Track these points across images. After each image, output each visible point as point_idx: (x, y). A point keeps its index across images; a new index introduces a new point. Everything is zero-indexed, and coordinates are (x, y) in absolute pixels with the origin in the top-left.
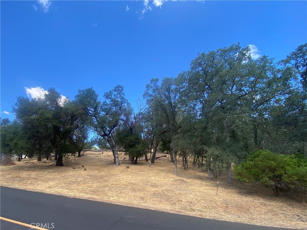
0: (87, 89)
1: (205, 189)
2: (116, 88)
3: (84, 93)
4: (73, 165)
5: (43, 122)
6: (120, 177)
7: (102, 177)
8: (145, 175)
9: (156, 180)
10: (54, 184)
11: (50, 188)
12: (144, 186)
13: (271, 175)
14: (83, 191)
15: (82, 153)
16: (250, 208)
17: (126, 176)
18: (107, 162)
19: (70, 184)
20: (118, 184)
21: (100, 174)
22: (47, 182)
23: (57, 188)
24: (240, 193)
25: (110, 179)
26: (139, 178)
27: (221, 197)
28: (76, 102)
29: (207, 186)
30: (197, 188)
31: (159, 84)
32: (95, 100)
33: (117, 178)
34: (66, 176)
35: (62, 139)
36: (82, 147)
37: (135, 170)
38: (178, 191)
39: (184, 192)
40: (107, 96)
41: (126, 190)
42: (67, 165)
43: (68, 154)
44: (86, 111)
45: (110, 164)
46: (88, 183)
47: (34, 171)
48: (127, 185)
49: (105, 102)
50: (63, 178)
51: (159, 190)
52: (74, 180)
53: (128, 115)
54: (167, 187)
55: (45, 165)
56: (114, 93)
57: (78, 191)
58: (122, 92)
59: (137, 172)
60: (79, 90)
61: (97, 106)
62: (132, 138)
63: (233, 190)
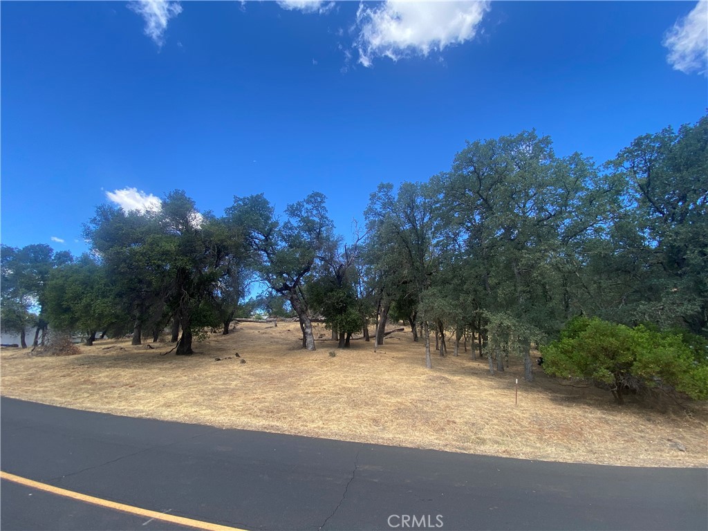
0: (252, 197)
1: (490, 394)
2: (311, 197)
3: (245, 204)
4: (217, 354)
5: (155, 260)
6: (320, 375)
7: (282, 377)
8: (369, 369)
9: (393, 380)
10: (176, 396)
11: (170, 406)
12: (373, 394)
13: (611, 363)
14: (247, 411)
15: (231, 326)
16: (582, 429)
17: (333, 374)
18: (287, 344)
19: (213, 395)
20: (320, 392)
21: (276, 371)
22: (160, 392)
23: (185, 405)
24: (554, 400)
25: (299, 380)
26: (360, 377)
27: (525, 410)
28: (229, 221)
29: (492, 387)
30: (475, 393)
31: (395, 194)
32: (268, 218)
33: (314, 378)
34: (201, 377)
35: (192, 296)
36: (232, 314)
37: (348, 359)
38: (444, 402)
39: (454, 403)
40: (293, 211)
41: (338, 405)
42: (202, 353)
43: (206, 328)
44: (247, 240)
45: (293, 349)
46: (253, 393)
47: (127, 368)
48: (339, 394)
49: (289, 222)
50: (195, 382)
51: (407, 400)
52: (221, 387)
53: (332, 248)
54: (419, 394)
55: (151, 353)
56: (306, 206)
57: (235, 411)
58: (323, 205)
59: (353, 364)
60: (235, 197)
61: (271, 230)
62: (342, 295)
63: (541, 395)
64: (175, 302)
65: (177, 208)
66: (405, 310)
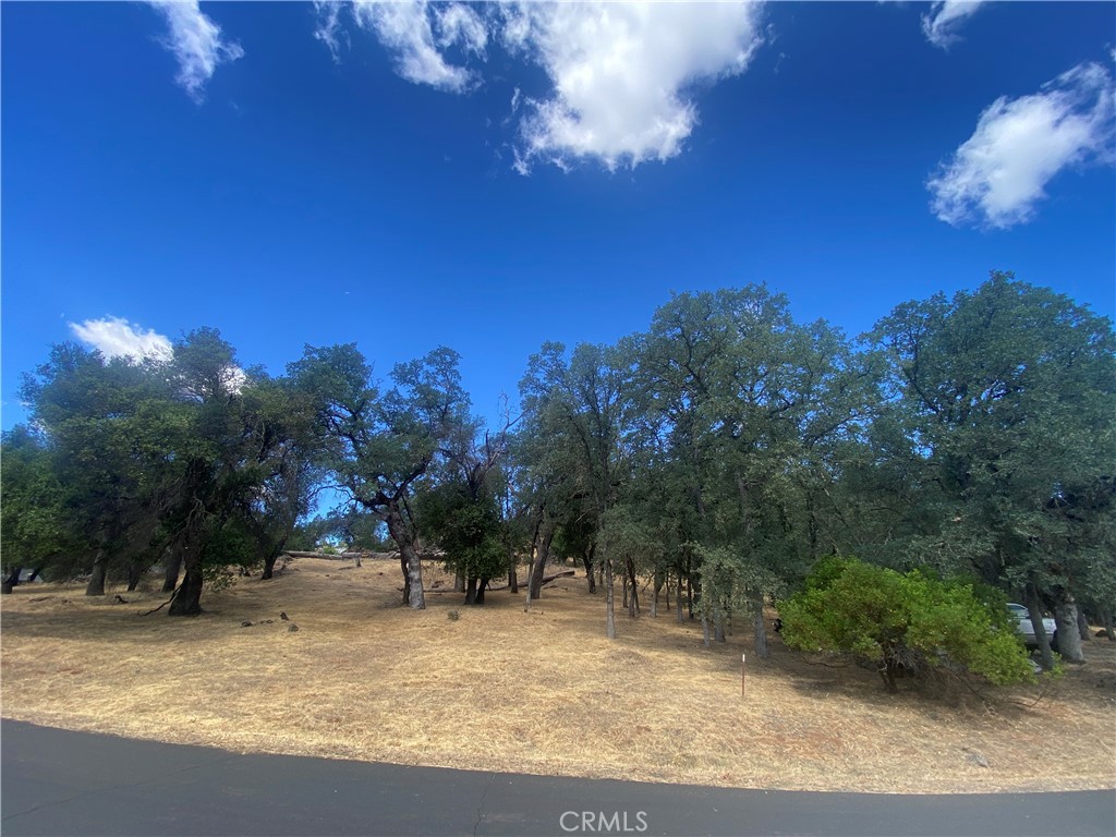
0: (336, 348)
1: (704, 680)
2: (436, 354)
3: (323, 359)
4: (246, 615)
6: (428, 653)
7: (361, 657)
8: (514, 642)
9: (553, 659)
10: (159, 692)
11: (143, 711)
12: (518, 685)
14: (293, 720)
15: (279, 563)
16: (840, 736)
17: (453, 650)
18: (375, 598)
19: (229, 690)
20: (427, 683)
21: (352, 646)
22: (128, 684)
23: (173, 709)
24: (798, 688)
25: (391, 662)
26: (498, 655)
27: (757, 705)
28: (292, 384)
29: (707, 669)
30: (681, 679)
31: (567, 358)
32: (361, 383)
33: (419, 658)
34: (212, 657)
35: (211, 509)
36: (282, 543)
37: (480, 624)
38: (632, 695)
39: (649, 696)
40: (404, 375)
41: (456, 705)
42: (217, 613)
43: (230, 568)
44: (320, 416)
45: (387, 606)
46: (307, 686)
47: (71, 637)
48: (460, 685)
49: (396, 391)
50: (199, 666)
51: (572, 693)
52: (247, 674)
53: (466, 436)
54: (593, 682)
55: (120, 612)
56: (426, 367)
57: (268, 720)
58: (454, 368)
59: (488, 633)
60: (307, 346)
61: (363, 402)
62: (476, 514)
63: (780, 680)
64: (177, 519)
65: (202, 357)
66: (577, 541)
